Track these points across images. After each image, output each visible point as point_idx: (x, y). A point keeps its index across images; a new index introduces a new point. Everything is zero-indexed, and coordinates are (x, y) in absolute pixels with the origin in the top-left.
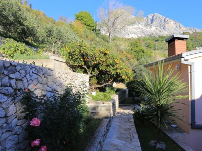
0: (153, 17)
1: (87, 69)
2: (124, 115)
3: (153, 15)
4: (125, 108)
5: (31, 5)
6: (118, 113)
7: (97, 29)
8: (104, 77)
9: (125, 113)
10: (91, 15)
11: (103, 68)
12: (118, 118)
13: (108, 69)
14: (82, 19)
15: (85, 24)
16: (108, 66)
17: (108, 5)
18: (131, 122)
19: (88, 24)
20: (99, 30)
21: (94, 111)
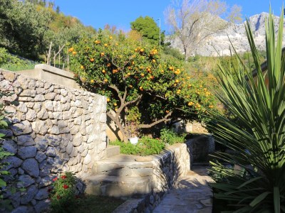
0: (259, 19)
1: (118, 91)
2: (193, 187)
3: (258, 15)
4: (202, 170)
5: (58, 8)
6: (183, 182)
7: (165, 42)
8: (155, 108)
9: (198, 183)
10: (155, 21)
11: (145, 85)
12: (179, 194)
13: (157, 87)
14: (141, 29)
15: (146, 36)
16: (155, 80)
17: (180, 3)
18: (204, 207)
19: (150, 35)
20: (169, 44)
21: (111, 179)
